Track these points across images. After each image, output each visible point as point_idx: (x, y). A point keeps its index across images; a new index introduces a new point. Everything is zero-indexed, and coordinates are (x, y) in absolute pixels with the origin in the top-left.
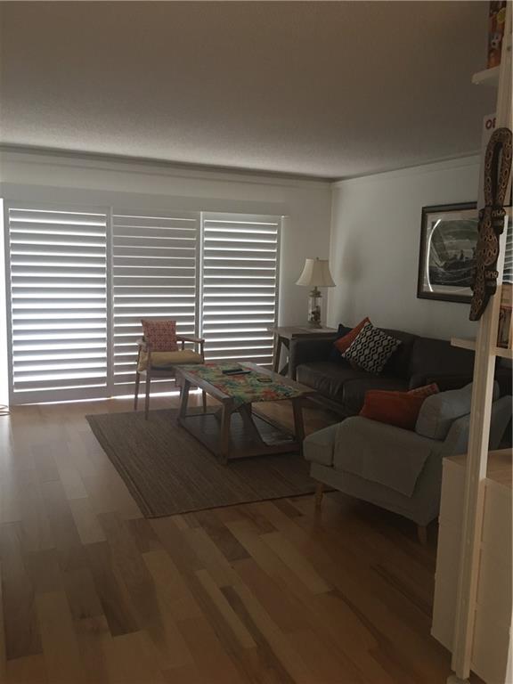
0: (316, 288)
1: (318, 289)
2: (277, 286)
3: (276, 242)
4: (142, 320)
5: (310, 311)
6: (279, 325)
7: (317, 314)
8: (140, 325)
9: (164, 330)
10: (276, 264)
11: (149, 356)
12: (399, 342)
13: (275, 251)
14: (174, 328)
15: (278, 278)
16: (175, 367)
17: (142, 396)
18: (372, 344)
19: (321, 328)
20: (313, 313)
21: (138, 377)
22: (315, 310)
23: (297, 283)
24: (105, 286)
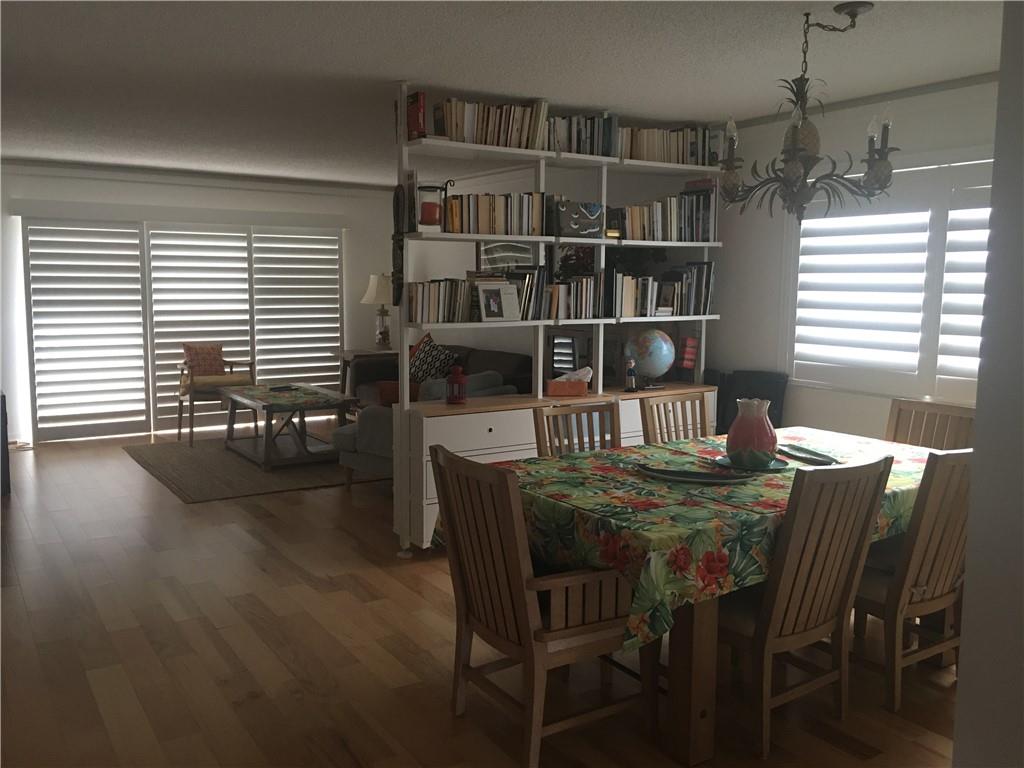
0: (383, 306)
1: (386, 308)
2: (342, 305)
3: (337, 257)
4: (184, 345)
5: (378, 332)
6: (345, 349)
7: (385, 334)
8: (182, 351)
9: (209, 354)
10: (339, 281)
11: (192, 380)
12: (456, 355)
13: (337, 267)
14: (221, 354)
15: (341, 296)
16: (222, 389)
17: (186, 430)
18: (429, 359)
19: (391, 349)
20: (381, 333)
21: (181, 409)
22: (382, 330)
23: (363, 301)
24: (140, 309)
